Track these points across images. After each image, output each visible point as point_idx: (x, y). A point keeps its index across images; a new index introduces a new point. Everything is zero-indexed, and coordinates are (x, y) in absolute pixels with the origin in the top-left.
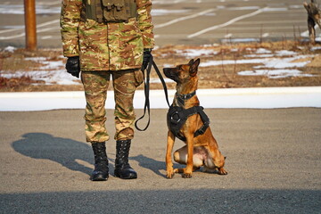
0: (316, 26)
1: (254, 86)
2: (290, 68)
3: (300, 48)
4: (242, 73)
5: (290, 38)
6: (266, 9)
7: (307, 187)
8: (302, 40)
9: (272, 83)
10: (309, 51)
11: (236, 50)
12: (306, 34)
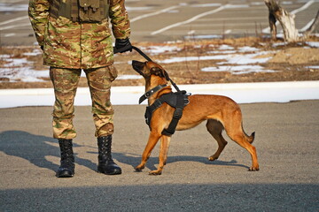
0: (277, 23)
1: (217, 82)
2: (252, 64)
3: (262, 44)
4: (206, 70)
5: (251, 35)
6: (228, 6)
7: (270, 181)
8: (264, 36)
9: (235, 79)
10: (271, 48)
11: (199, 46)
12: (267, 30)
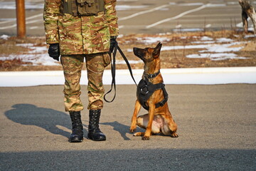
0: (249, 19)
1: (199, 67)
2: (228, 52)
3: (236, 36)
4: (190, 56)
5: (227, 28)
6: (209, 5)
7: (241, 147)
8: (237, 30)
9: (214, 64)
10: (243, 39)
11: (185, 38)
12: (240, 25)
